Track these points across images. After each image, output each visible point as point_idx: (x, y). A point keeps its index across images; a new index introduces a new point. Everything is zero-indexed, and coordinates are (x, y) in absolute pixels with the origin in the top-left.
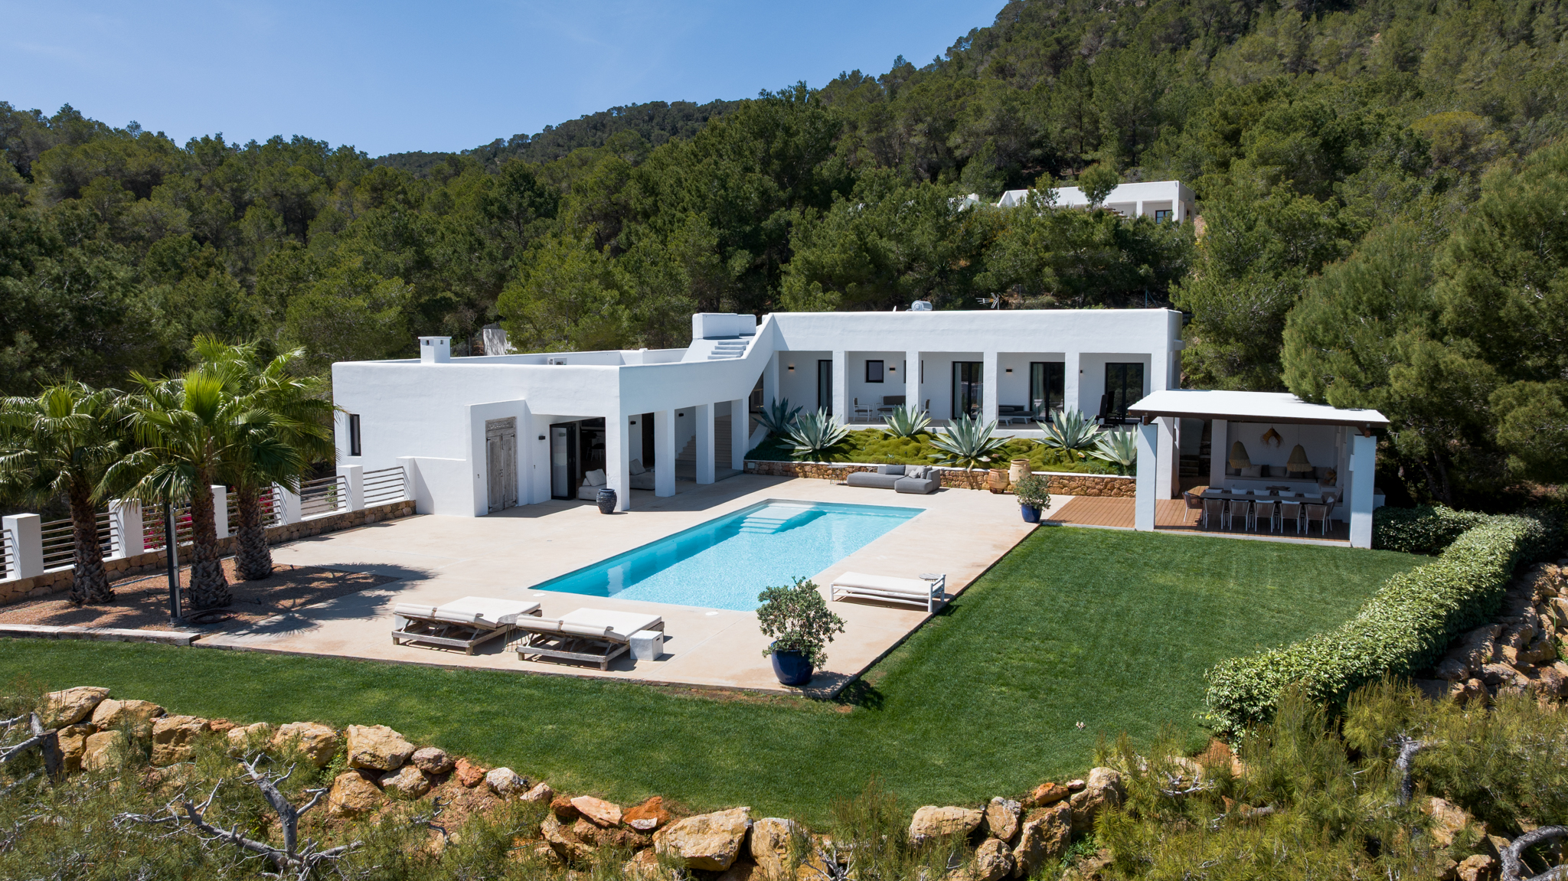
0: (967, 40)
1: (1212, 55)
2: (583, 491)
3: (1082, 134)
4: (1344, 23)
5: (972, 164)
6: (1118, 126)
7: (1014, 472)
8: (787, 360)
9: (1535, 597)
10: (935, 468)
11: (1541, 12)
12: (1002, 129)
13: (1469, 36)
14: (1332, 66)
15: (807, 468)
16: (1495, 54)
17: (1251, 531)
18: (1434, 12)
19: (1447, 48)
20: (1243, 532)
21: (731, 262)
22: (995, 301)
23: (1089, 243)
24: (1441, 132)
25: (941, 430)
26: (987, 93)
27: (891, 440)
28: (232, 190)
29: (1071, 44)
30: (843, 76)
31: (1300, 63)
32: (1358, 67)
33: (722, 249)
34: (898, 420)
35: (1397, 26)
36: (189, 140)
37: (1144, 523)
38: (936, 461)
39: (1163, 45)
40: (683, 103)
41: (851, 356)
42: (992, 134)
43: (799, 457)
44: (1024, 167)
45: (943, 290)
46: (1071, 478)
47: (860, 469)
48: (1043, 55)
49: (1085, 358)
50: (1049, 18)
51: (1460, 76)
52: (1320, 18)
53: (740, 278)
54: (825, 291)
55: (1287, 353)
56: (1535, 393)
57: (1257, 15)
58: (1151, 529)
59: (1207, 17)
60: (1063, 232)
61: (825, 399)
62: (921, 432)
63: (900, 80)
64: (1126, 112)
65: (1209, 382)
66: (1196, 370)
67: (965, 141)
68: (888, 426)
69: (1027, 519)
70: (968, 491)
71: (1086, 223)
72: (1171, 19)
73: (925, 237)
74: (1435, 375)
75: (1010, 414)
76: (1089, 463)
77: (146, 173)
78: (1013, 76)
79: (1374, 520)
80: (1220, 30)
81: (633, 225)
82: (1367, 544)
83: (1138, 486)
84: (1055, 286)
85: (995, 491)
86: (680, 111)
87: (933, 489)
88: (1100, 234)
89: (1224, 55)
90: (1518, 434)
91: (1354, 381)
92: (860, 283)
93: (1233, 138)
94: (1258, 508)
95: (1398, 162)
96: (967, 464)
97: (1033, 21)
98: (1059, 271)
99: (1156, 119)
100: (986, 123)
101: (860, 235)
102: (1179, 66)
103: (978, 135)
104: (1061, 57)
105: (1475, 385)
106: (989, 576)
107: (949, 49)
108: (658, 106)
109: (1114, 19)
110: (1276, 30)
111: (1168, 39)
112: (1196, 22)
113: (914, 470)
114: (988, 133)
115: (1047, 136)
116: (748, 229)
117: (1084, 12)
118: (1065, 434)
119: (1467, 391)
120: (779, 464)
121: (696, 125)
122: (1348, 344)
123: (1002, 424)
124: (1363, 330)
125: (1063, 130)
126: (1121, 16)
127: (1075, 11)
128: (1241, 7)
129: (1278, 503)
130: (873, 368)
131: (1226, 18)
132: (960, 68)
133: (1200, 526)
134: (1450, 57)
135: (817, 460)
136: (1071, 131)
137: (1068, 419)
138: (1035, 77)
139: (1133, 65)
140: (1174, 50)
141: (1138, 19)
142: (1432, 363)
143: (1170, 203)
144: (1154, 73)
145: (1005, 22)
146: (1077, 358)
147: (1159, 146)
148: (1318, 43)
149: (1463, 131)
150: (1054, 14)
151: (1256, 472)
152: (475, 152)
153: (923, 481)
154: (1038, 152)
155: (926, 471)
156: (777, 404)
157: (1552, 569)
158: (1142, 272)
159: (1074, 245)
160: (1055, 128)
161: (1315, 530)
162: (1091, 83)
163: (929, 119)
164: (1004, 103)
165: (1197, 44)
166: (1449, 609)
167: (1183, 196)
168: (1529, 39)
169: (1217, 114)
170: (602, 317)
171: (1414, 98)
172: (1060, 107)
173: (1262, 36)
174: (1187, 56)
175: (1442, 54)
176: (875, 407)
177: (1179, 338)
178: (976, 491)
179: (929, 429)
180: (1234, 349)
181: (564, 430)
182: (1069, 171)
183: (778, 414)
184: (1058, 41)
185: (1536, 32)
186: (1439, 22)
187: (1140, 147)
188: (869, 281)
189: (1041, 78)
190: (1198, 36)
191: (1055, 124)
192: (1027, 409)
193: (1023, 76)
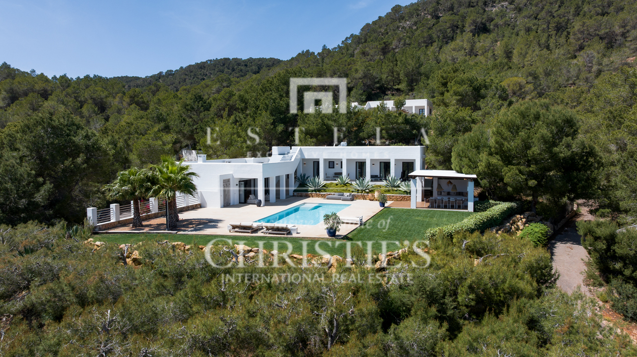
0: (349, 38)
1: (440, 49)
2: (249, 201)
3: (394, 79)
4: (487, 38)
5: (354, 90)
6: (407, 77)
7: (376, 194)
8: (304, 161)
9: (511, 222)
10: (353, 194)
11: (551, 38)
12: (365, 76)
13: (528, 45)
14: (483, 54)
15: (313, 194)
16: (537, 52)
17: (442, 208)
18: (518, 35)
19: (521, 49)
20: (440, 208)
21: (277, 128)
22: (367, 142)
23: (397, 123)
24: (513, 84)
25: (354, 183)
26: (359, 63)
27: (338, 186)
28: (75, 96)
29: (389, 44)
30: (303, 52)
31: (472, 53)
32: (492, 54)
33: (274, 124)
34: (340, 180)
35: (505, 39)
36: (53, 76)
37: (413, 207)
38: (353, 192)
39: (423, 44)
40: (237, 59)
41: (325, 160)
42: (361, 79)
43: (310, 191)
44: (373, 90)
45: (349, 138)
46: (393, 196)
47: (329, 194)
48: (379, 48)
49: (396, 160)
50: (381, 32)
51: (526, 59)
52: (478, 36)
53: (280, 133)
54: (311, 138)
55: (453, 159)
56: (513, 168)
57: (457, 33)
58: (415, 208)
59: (439, 34)
60: (389, 119)
61: (317, 173)
62: (347, 183)
63: (325, 55)
64: (409, 72)
65: (434, 168)
66: (430, 164)
67: (352, 81)
68: (337, 182)
69: (381, 206)
70: (363, 200)
71: (396, 116)
72: (425, 35)
73: (343, 121)
74: (489, 165)
75: (374, 178)
76: (398, 192)
77: (42, 90)
78: (368, 55)
79: (474, 204)
80: (443, 39)
81: (237, 114)
82: (473, 211)
83: (411, 198)
84: (386, 137)
85: (371, 200)
86: (235, 62)
87: (352, 200)
88: (400, 120)
89: (444, 48)
90: (509, 180)
91: (470, 167)
92: (322, 136)
93: (445, 84)
94: (444, 202)
95: (497, 96)
96: (362, 192)
97: (374, 33)
98: (387, 132)
99: (420, 74)
100: (360, 75)
101: (322, 120)
102: (428, 52)
103: (356, 79)
104: (386, 49)
105: (499, 167)
106: (372, 218)
107: (343, 41)
108: (227, 59)
109: (405, 33)
110: (463, 40)
111: (425, 42)
112: (434, 36)
113: (346, 194)
114: (360, 79)
115: (381, 79)
116: (282, 116)
117: (394, 30)
118: (391, 183)
119: (497, 169)
120: (304, 193)
121: (242, 67)
122: (468, 157)
123: (372, 181)
124: (472, 153)
125: (387, 77)
126: (407, 32)
127: (390, 30)
128: (451, 31)
129: (449, 200)
130: (331, 164)
131: (445, 35)
132: (347, 50)
133: (429, 207)
134: (523, 52)
135: (316, 192)
136: (390, 78)
137: (392, 179)
138: (376, 56)
139: (412, 55)
140: (426, 46)
141: (413, 34)
142: (488, 162)
143: (424, 106)
144: (419, 57)
145: (364, 32)
146: (394, 161)
147: (421, 84)
148: (478, 45)
149: (519, 84)
150: (383, 30)
151: (446, 194)
152: (151, 77)
153: (349, 197)
154: (378, 85)
155: (350, 194)
156: (302, 175)
157: (518, 216)
158: (414, 132)
159: (392, 123)
160: (384, 76)
161: (459, 208)
162: (396, 60)
163: (339, 73)
164: (366, 68)
165: (435, 44)
166: (484, 221)
167: (429, 104)
168: (548, 47)
169: (439, 76)
170: (238, 147)
171: (508, 69)
172: (385, 69)
173: (458, 42)
174: (432, 49)
175: (520, 51)
176: (332, 176)
177: (424, 154)
178: (365, 200)
179: (350, 182)
180: (440, 158)
181: (243, 183)
182: (389, 92)
183: (303, 178)
184: (384, 43)
185: (550, 45)
186: (519, 39)
187: (415, 84)
188: (325, 135)
189: (378, 57)
190: (435, 42)
191: (384, 75)
192: (379, 176)
193: (372, 56)
